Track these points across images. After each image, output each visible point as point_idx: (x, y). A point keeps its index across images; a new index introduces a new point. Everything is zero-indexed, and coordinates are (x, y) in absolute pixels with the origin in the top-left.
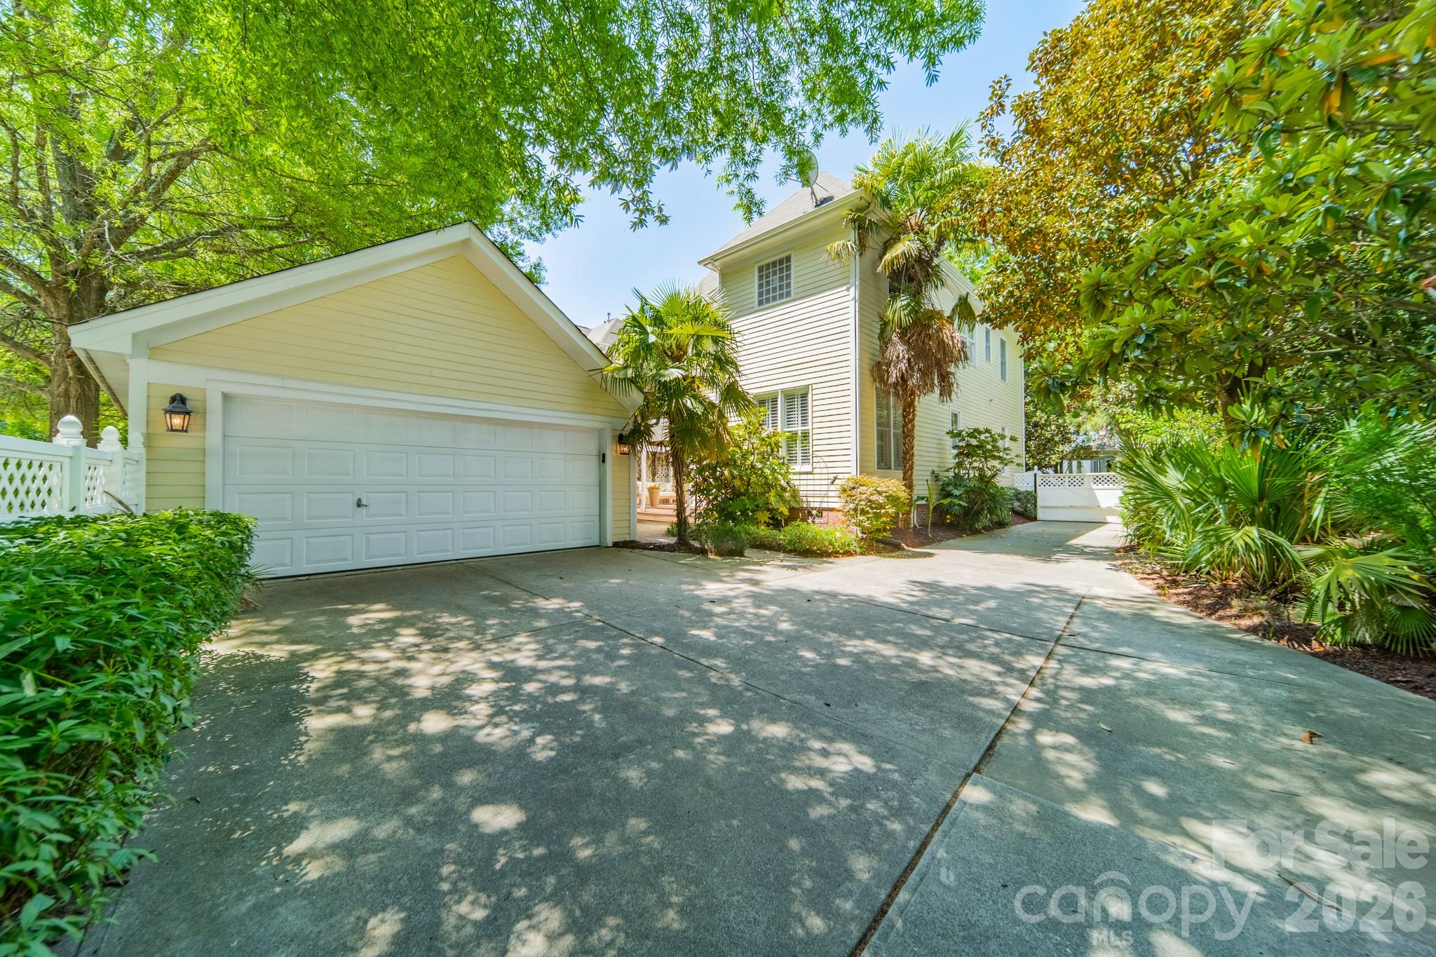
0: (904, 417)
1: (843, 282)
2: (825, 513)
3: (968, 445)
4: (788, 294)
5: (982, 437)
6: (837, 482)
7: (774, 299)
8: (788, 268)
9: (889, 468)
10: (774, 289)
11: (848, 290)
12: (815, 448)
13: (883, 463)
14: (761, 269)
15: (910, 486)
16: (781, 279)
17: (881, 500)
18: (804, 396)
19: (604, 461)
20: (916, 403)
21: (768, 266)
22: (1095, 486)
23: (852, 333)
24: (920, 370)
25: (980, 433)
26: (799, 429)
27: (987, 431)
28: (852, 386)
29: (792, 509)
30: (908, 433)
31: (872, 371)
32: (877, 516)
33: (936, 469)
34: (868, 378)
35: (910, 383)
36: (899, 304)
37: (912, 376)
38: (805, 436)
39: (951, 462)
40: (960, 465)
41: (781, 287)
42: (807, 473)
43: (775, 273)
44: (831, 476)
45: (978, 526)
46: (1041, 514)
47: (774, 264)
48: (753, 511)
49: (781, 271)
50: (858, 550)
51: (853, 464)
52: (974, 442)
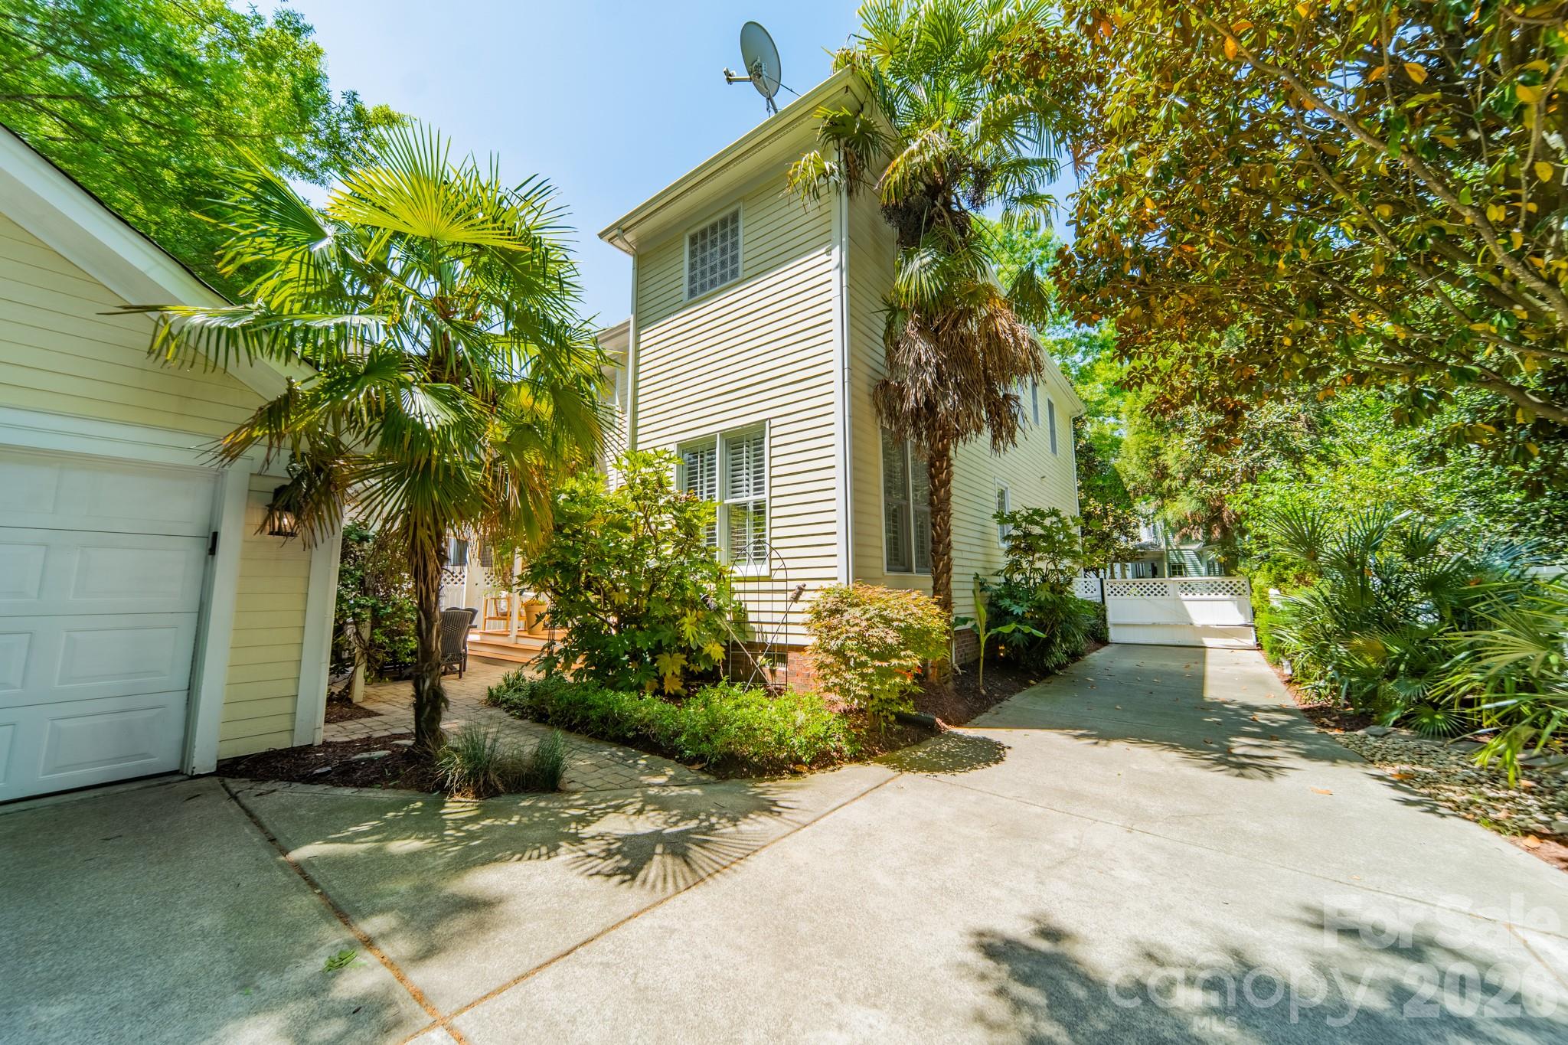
0: (932, 477)
1: (822, 241)
2: (792, 656)
3: (1027, 535)
4: (734, 273)
5: (1047, 522)
6: (805, 596)
7: (713, 283)
8: (735, 232)
9: (909, 570)
10: (713, 269)
11: (828, 252)
12: (775, 533)
13: (898, 561)
14: (693, 240)
15: (946, 605)
16: (724, 251)
17: (892, 638)
18: (758, 443)
19: (212, 551)
20: (952, 453)
21: (704, 233)
22: (1183, 596)
23: (836, 325)
24: (958, 385)
25: (1043, 515)
26: (750, 498)
27: (1055, 513)
28: (837, 418)
29: (731, 648)
30: (939, 506)
31: (874, 396)
32: (885, 674)
33: (980, 572)
34: (868, 409)
35: (941, 408)
36: (916, 264)
37: (945, 396)
38: (759, 509)
39: (1002, 561)
40: (1015, 566)
41: (723, 264)
42: (758, 579)
43: (713, 244)
44: (793, 585)
45: (1050, 663)
46: (1114, 635)
47: (714, 227)
48: (652, 652)
49: (724, 237)
50: (847, 749)
51: (841, 561)
52: (1037, 530)
